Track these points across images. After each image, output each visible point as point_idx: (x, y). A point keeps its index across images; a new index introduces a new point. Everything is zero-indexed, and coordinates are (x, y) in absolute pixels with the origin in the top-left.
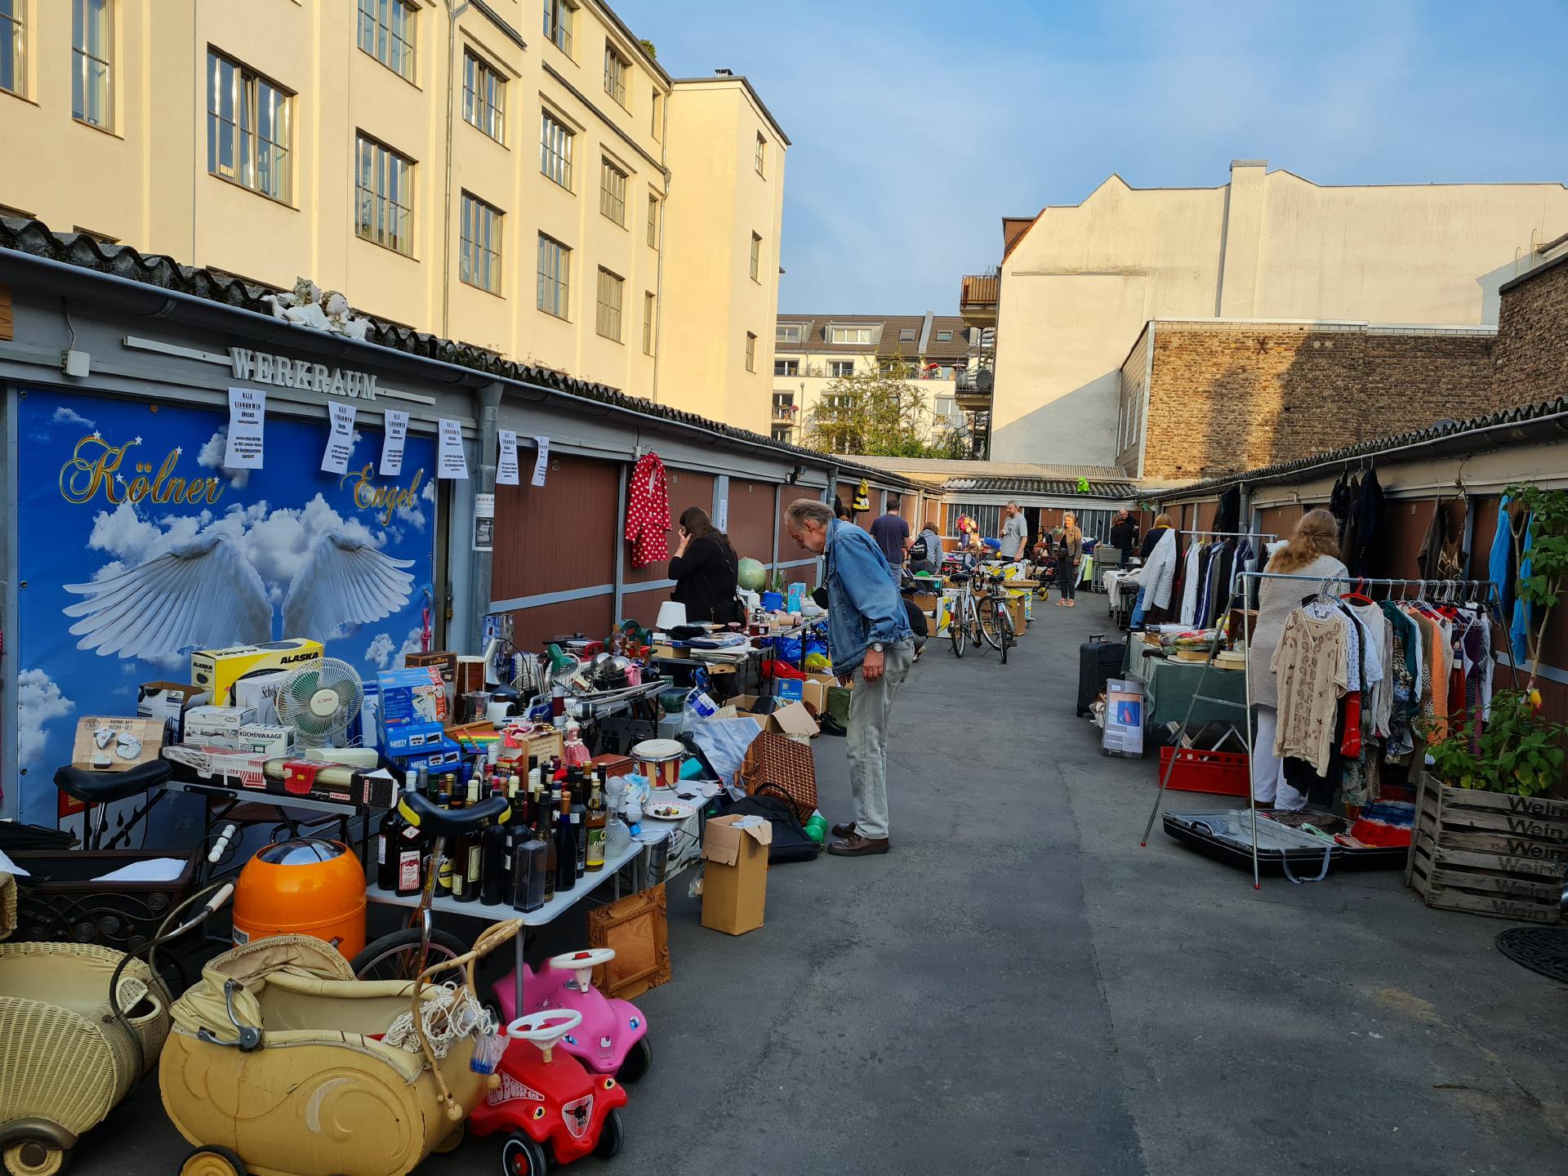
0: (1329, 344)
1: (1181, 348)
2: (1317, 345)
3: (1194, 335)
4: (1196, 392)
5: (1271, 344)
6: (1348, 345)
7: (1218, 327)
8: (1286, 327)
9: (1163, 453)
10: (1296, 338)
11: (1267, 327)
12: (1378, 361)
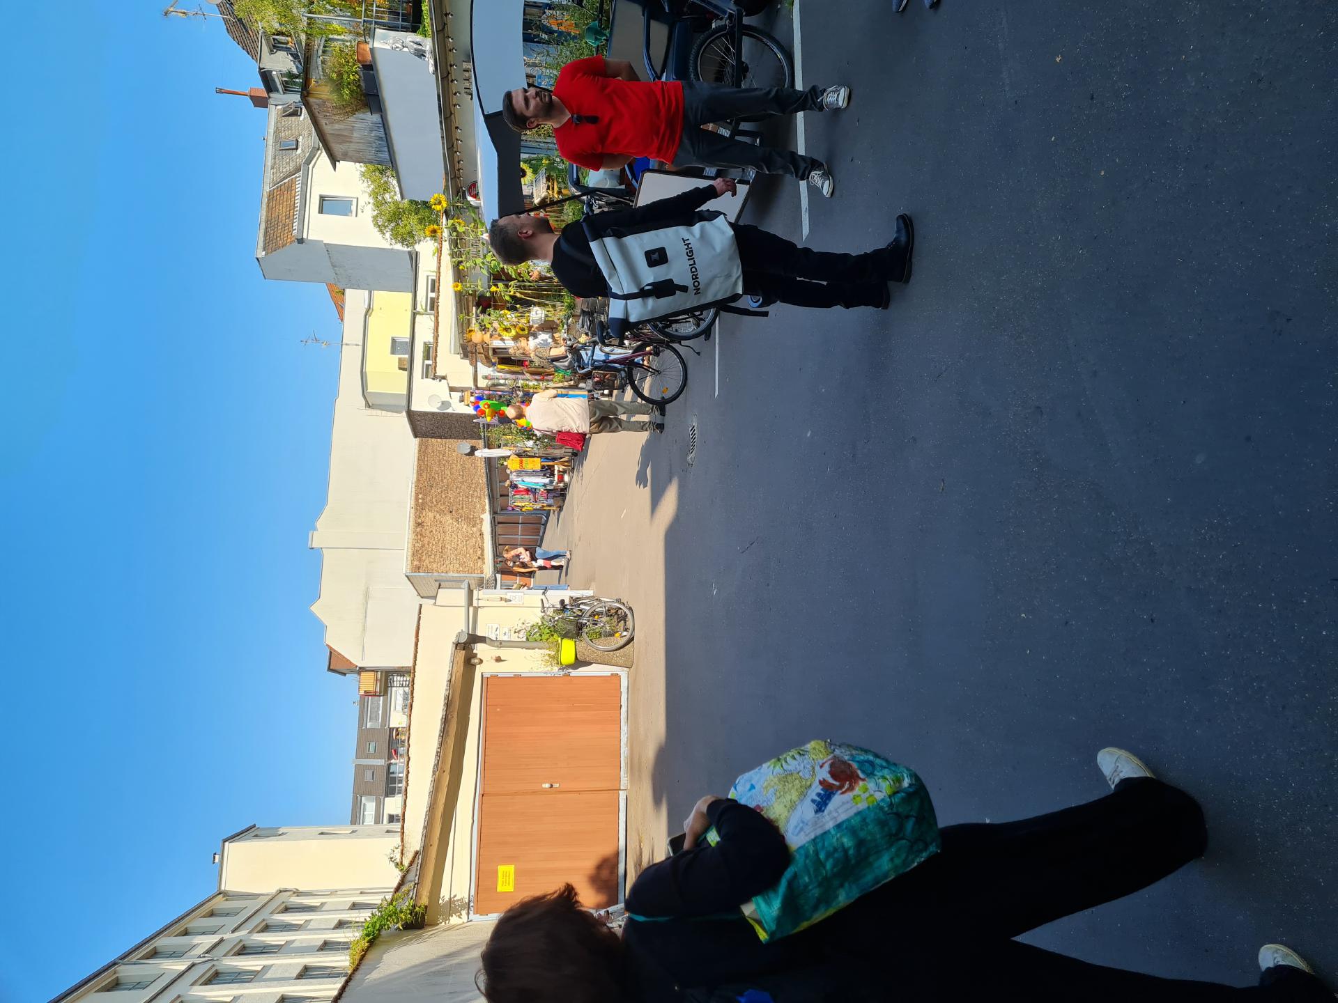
0: (420, 496)
1: (420, 560)
2: (420, 501)
3: (413, 555)
4: (442, 552)
5: (419, 521)
6: (421, 488)
7: (410, 545)
8: (412, 515)
9: (471, 565)
10: (416, 509)
11: (411, 524)
12: (428, 475)
